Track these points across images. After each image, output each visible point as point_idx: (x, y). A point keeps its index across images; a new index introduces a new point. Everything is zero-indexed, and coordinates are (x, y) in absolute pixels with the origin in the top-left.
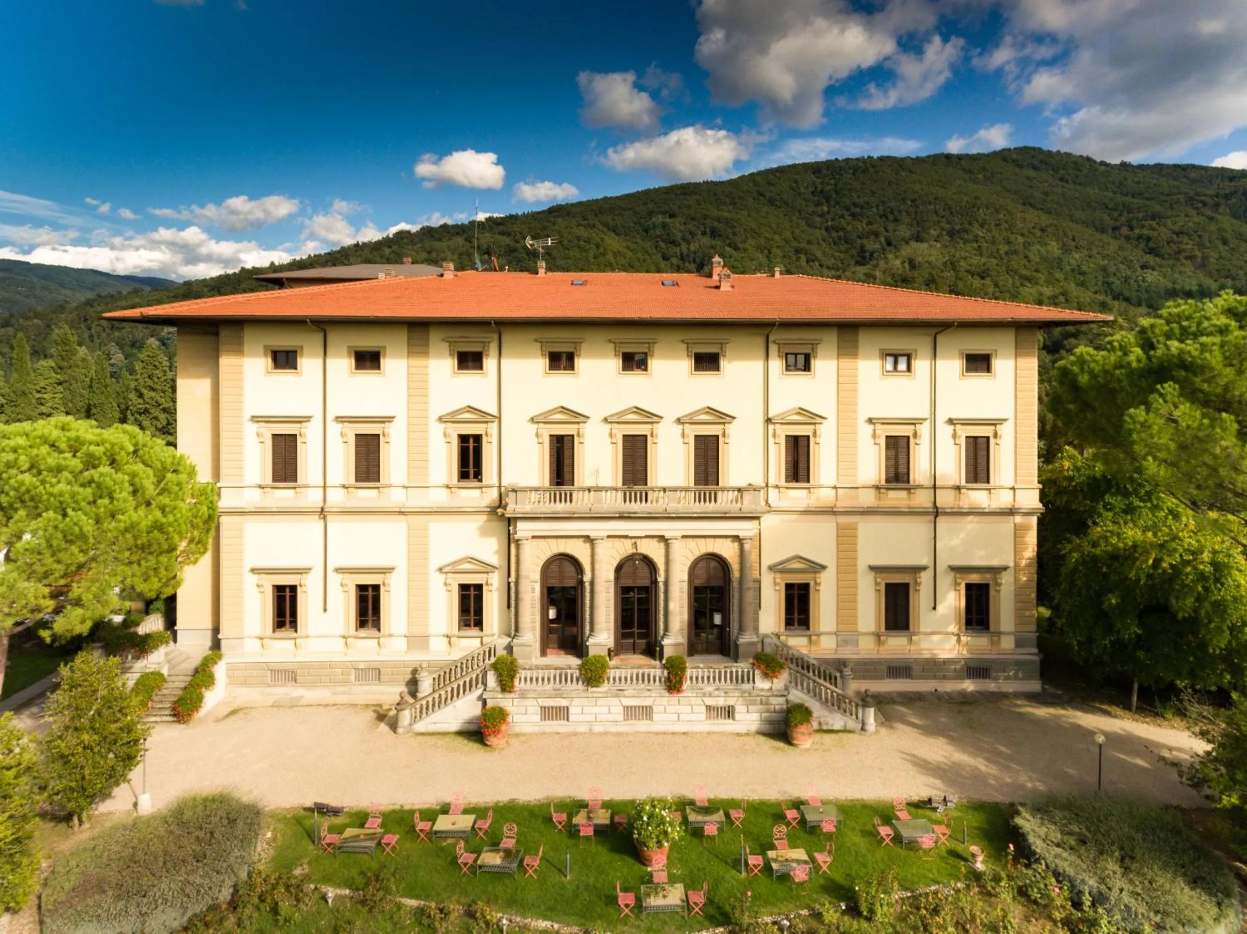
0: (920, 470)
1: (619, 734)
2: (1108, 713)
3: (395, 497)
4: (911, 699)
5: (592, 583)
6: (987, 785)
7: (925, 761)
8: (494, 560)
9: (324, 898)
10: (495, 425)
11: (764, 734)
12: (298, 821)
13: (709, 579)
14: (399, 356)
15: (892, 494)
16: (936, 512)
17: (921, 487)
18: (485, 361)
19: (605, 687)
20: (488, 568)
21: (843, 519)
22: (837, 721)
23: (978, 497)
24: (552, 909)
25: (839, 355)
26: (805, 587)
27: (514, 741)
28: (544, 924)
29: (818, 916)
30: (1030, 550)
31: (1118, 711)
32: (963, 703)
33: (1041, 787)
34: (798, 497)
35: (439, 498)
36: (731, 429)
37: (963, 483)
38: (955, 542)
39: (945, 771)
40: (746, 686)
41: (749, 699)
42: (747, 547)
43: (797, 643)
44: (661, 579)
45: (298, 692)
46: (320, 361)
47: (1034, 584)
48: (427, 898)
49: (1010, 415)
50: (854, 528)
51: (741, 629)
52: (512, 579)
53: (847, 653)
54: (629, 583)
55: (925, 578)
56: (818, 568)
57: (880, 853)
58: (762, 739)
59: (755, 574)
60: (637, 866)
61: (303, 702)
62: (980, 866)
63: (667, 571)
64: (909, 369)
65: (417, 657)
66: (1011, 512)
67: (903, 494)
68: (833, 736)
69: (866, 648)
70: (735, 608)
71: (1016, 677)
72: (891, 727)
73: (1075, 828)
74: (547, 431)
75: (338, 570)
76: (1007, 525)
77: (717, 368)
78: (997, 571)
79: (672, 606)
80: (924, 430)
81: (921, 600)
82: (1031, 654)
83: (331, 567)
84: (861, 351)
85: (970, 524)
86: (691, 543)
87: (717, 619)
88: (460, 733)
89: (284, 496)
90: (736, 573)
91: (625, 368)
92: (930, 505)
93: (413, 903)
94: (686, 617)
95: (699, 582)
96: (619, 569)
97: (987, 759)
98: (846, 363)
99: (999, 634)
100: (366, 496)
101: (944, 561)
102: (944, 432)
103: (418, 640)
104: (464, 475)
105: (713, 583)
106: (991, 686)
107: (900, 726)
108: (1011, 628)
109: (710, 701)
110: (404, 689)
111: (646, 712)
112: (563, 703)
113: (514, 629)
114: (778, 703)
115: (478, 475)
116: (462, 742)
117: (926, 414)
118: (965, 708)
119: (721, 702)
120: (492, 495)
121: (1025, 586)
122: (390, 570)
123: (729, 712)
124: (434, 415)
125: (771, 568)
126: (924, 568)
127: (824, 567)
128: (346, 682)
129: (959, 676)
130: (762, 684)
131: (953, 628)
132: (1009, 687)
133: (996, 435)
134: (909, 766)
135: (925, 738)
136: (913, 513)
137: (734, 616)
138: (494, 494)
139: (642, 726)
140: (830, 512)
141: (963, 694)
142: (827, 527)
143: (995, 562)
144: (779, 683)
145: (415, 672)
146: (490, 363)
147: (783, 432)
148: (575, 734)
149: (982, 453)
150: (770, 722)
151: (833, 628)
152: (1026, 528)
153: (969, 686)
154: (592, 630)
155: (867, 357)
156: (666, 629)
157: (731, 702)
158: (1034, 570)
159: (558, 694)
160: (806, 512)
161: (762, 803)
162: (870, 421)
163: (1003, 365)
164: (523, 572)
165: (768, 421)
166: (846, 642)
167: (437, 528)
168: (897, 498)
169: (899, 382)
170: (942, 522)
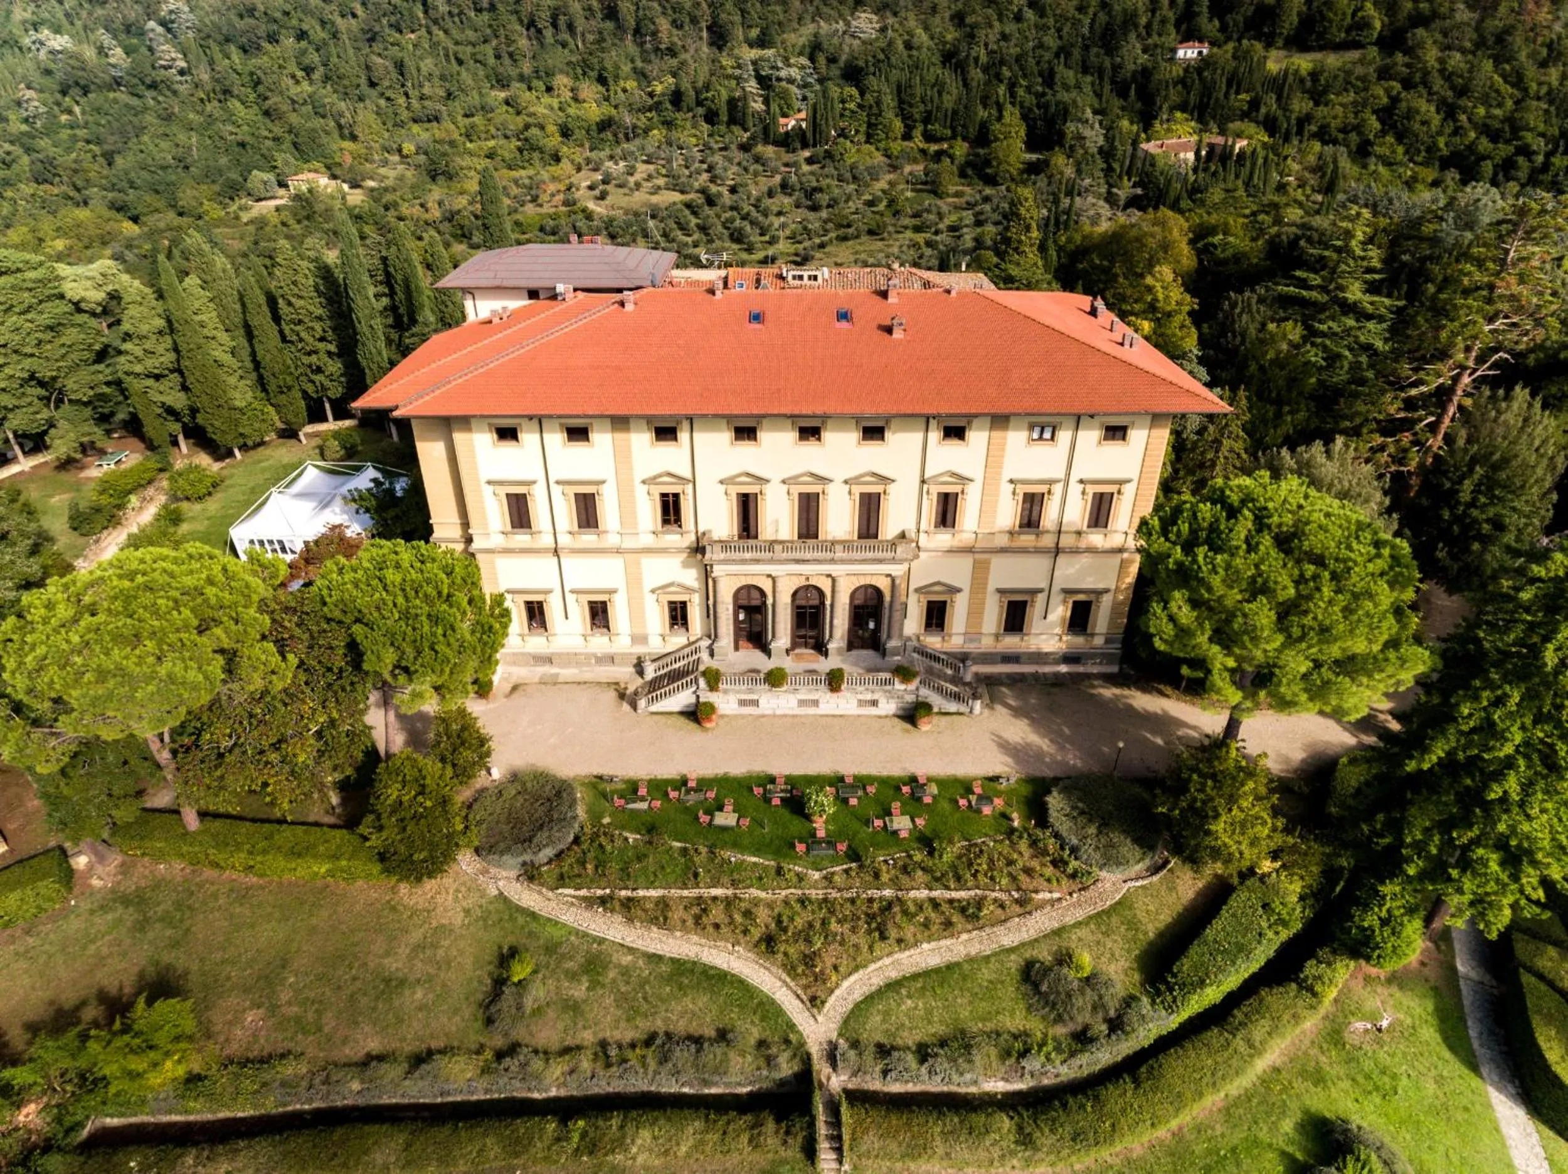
0: (1050, 516)
1: (794, 716)
2: (1162, 694)
3: (612, 540)
4: (1015, 681)
5: (774, 606)
6: (1044, 762)
7: (1007, 742)
8: (695, 584)
9: (626, 839)
10: (690, 486)
11: (899, 717)
12: (594, 786)
13: (866, 600)
14: (605, 431)
15: (1023, 537)
16: (1057, 551)
17: (1048, 532)
18: (678, 435)
19: (785, 688)
20: (690, 590)
21: (977, 556)
22: (953, 707)
23: (1096, 539)
24: (758, 850)
25: (991, 429)
26: (944, 604)
27: (721, 722)
28: (754, 859)
29: (910, 856)
30: (1130, 578)
31: (1168, 690)
32: (1054, 685)
33: (1079, 763)
34: (944, 539)
35: (648, 540)
36: (891, 488)
37: (1085, 528)
38: (1071, 571)
39: (1018, 751)
40: (888, 687)
41: (890, 695)
42: (897, 582)
43: (934, 642)
44: (828, 602)
45: (554, 670)
46: (537, 436)
47: (1129, 602)
48: (685, 841)
49: (1136, 478)
50: (987, 563)
51: (889, 637)
52: (711, 602)
53: (972, 648)
54: (803, 603)
55: (1041, 599)
56: (954, 590)
57: (957, 815)
58: (897, 720)
59: (903, 599)
60: (807, 824)
61: (561, 680)
62: (1016, 824)
63: (833, 597)
64: (1052, 439)
65: (640, 650)
66: (1120, 550)
67: (1032, 537)
68: (948, 718)
69: (987, 644)
70: (885, 621)
71: (1101, 663)
72: (992, 709)
73: (1080, 805)
74: (734, 490)
75: (572, 592)
76: (1116, 560)
77: (883, 439)
78: (1099, 593)
79: (836, 622)
80: (1058, 489)
81: (1035, 612)
82: (1115, 649)
83: (567, 590)
84: (1011, 424)
85: (1085, 560)
86: (854, 578)
87: (872, 625)
88: (682, 713)
89: (522, 539)
90: (887, 598)
91: (801, 438)
92: (1053, 545)
93: (678, 844)
94: (846, 626)
95: (857, 602)
96: (794, 595)
97: (1051, 741)
98: (996, 434)
99: (1093, 635)
100: (589, 539)
101: (1058, 585)
102: (1075, 489)
103: (640, 639)
104: (666, 522)
105: (870, 603)
106: (1080, 669)
107: (999, 708)
108: (1104, 631)
109: (861, 697)
110: (632, 670)
111: (815, 703)
112: (754, 697)
113: (713, 635)
114: (910, 698)
115: (678, 521)
116: (683, 721)
117: (1062, 475)
118: (1055, 690)
119: (869, 697)
120: (691, 538)
121: (1122, 603)
122: (614, 591)
123: (874, 703)
124: (638, 479)
125: (917, 590)
126: (1041, 591)
127: (959, 590)
128: (589, 664)
129: (1057, 662)
130: (899, 686)
131: (1058, 630)
132: (1095, 670)
133: (1119, 492)
134: (994, 748)
135: (1013, 720)
136: (1038, 551)
137: (885, 627)
138: (693, 537)
139: (811, 711)
140: (969, 550)
141: (1057, 675)
142: (966, 563)
143: (1101, 586)
144: (912, 686)
145: (639, 658)
146: (683, 436)
147: (935, 490)
148: (763, 716)
149: (1105, 506)
150: (904, 709)
151: (962, 631)
152: (1132, 561)
153: (1063, 669)
154: (774, 636)
155: (1016, 429)
156: (831, 636)
157: (876, 697)
158: (1131, 592)
159: (751, 691)
160: (951, 551)
161: (889, 778)
162: (1011, 481)
163: (1138, 436)
164: (719, 599)
165: (923, 482)
166: (971, 641)
167: (647, 562)
168: (1027, 539)
169: (1043, 450)
170: (1062, 560)
